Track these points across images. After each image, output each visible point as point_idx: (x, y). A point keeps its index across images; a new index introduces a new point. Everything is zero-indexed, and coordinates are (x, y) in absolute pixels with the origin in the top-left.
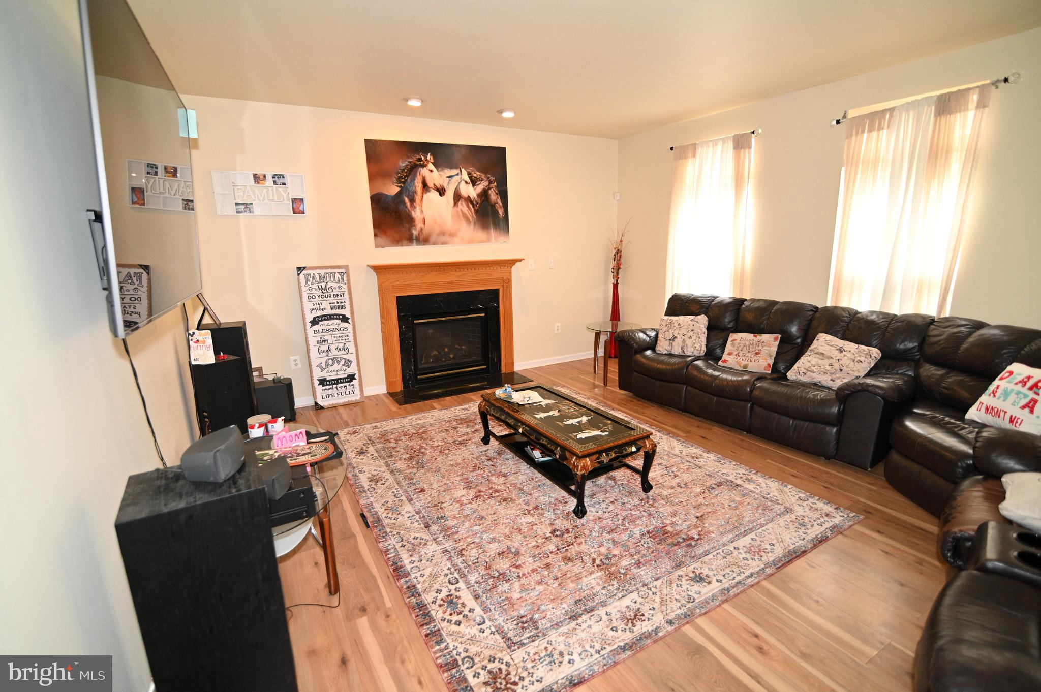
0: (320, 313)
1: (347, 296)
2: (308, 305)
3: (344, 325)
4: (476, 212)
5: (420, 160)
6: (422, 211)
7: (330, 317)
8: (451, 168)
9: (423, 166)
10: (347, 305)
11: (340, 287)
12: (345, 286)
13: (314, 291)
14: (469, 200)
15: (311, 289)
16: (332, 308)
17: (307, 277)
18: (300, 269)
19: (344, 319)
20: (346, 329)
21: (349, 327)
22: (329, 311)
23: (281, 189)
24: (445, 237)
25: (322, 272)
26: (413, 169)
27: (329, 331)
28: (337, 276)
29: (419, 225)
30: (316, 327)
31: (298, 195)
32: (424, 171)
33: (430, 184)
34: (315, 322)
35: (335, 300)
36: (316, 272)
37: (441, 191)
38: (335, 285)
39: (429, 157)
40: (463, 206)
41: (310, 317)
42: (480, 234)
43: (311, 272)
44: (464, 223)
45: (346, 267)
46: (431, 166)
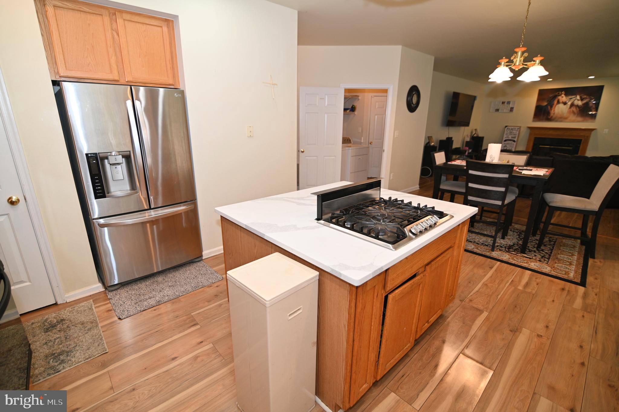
0: (507, 139)
1: (517, 135)
2: (505, 136)
3: (514, 143)
4: (580, 110)
5: (559, 94)
6: (554, 111)
7: (510, 140)
8: (572, 95)
9: (559, 96)
10: (517, 137)
11: (516, 132)
12: (518, 132)
13: (508, 133)
14: (577, 106)
15: (507, 132)
16: (512, 138)
17: (508, 128)
18: (506, 126)
19: (514, 141)
20: (514, 144)
21: (515, 143)
22: (510, 138)
23: (508, 105)
24: (561, 119)
25: (512, 127)
26: (555, 97)
27: (508, 144)
28: (517, 129)
29: (552, 114)
30: (505, 142)
31: (512, 106)
32: (560, 97)
33: (561, 101)
34: (505, 141)
35: (513, 136)
36: (510, 127)
37: (565, 103)
38: (515, 131)
39: (563, 92)
40: (574, 109)
41: (504, 139)
42: (580, 119)
43: (509, 127)
44: (572, 114)
45: (520, 127)
46: (563, 95)
